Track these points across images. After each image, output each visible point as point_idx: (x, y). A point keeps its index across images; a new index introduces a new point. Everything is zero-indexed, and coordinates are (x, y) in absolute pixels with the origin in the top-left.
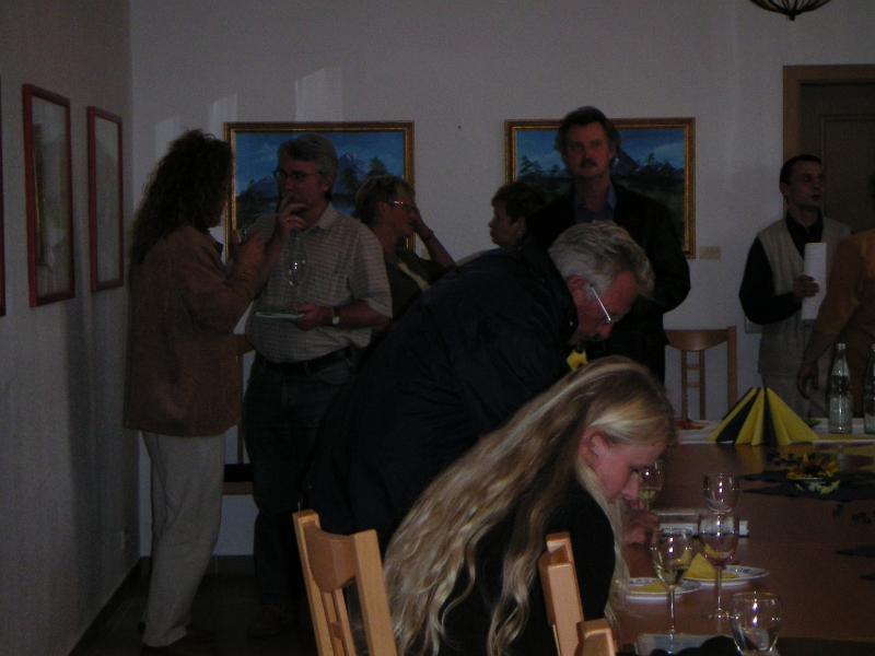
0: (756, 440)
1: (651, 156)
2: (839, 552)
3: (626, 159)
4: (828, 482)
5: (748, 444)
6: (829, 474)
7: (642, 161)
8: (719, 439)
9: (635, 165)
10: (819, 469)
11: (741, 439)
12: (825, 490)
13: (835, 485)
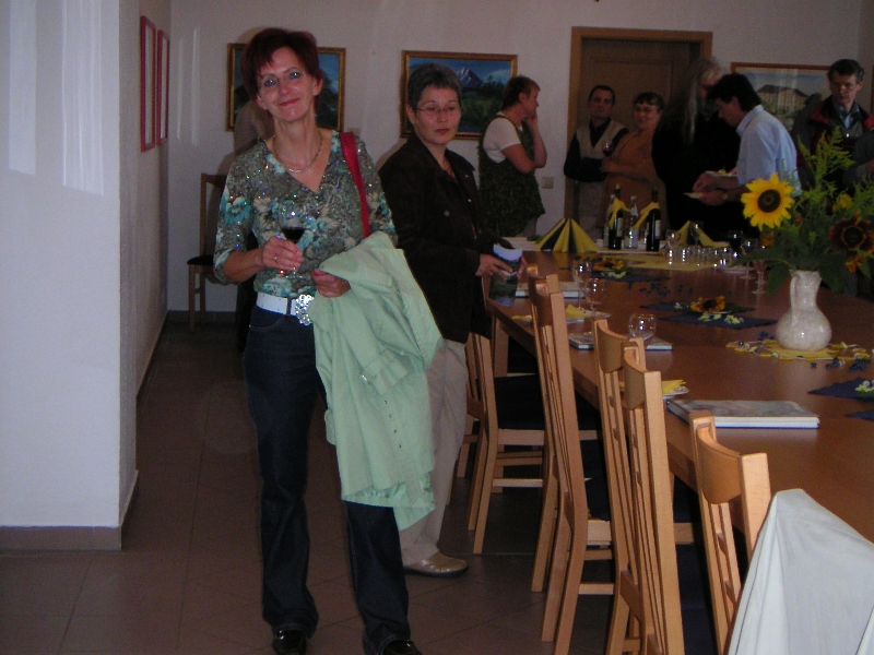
0: (565, 249)
1: (491, 77)
2: (642, 307)
3: (477, 79)
4: (618, 272)
5: (560, 252)
6: (619, 268)
7: (485, 80)
8: (543, 248)
9: (481, 82)
10: (612, 265)
11: (556, 248)
12: (618, 276)
13: (623, 274)
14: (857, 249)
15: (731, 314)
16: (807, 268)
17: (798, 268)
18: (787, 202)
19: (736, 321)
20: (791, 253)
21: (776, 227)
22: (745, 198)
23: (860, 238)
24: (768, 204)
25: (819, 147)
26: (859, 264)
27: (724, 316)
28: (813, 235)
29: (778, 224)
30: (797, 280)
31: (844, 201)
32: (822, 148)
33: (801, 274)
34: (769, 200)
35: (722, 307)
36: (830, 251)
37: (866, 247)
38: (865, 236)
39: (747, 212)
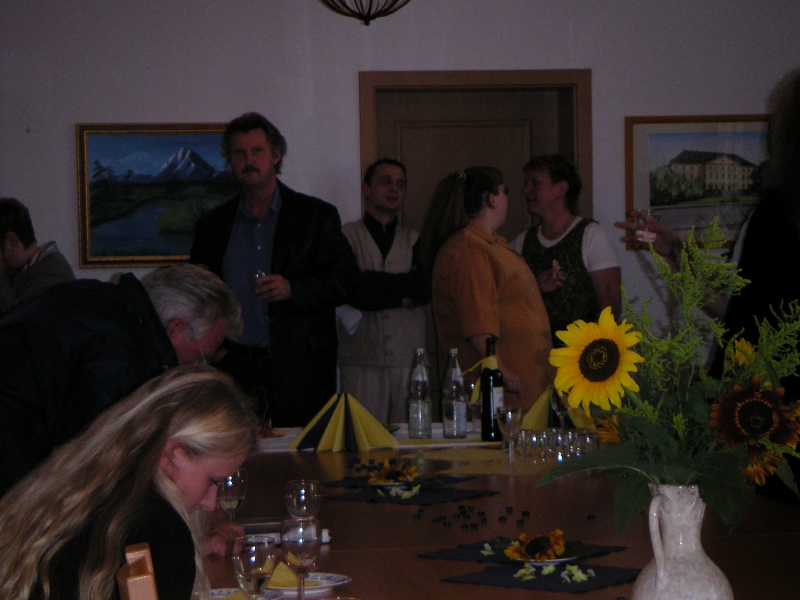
0: (337, 447)
2: (420, 556)
3: (205, 165)
4: (409, 487)
5: (329, 451)
6: (410, 479)
8: (300, 447)
9: (212, 170)
10: (400, 474)
11: (322, 446)
12: (406, 495)
13: (416, 489)
14: (765, 440)
15: (572, 563)
16: (679, 481)
17: (663, 482)
18: (630, 361)
19: (579, 576)
20: (649, 454)
21: (613, 407)
22: (557, 357)
23: (770, 423)
24: (596, 366)
25: (684, 255)
26: (772, 469)
27: (560, 567)
28: (679, 421)
29: (617, 402)
30: (662, 504)
31: (742, 352)
32: (691, 258)
33: (668, 491)
34: (598, 358)
35: (560, 549)
36: (719, 447)
37: (780, 437)
38: (775, 417)
39: (561, 383)
